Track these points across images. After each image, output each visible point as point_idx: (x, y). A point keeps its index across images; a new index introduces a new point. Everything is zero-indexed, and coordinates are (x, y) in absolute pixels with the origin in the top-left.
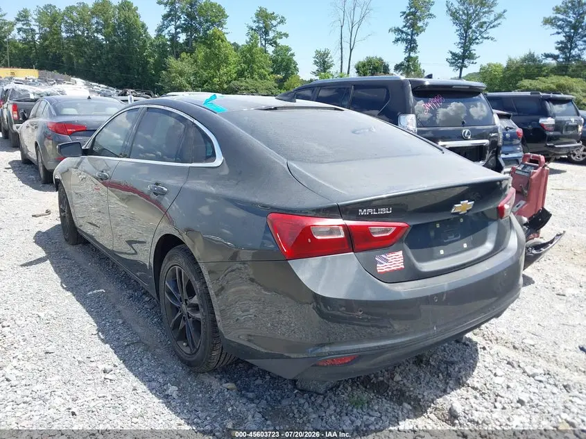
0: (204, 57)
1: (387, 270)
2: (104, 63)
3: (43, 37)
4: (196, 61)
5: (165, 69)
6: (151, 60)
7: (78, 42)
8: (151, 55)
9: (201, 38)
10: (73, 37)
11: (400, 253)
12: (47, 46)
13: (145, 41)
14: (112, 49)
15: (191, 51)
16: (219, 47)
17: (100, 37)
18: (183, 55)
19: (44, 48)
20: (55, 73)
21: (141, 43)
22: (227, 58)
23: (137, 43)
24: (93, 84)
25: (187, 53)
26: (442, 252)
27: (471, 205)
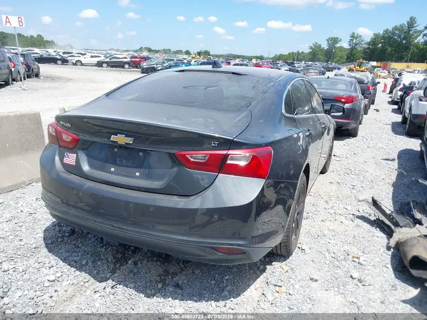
26: (113, 169)
27: (129, 140)
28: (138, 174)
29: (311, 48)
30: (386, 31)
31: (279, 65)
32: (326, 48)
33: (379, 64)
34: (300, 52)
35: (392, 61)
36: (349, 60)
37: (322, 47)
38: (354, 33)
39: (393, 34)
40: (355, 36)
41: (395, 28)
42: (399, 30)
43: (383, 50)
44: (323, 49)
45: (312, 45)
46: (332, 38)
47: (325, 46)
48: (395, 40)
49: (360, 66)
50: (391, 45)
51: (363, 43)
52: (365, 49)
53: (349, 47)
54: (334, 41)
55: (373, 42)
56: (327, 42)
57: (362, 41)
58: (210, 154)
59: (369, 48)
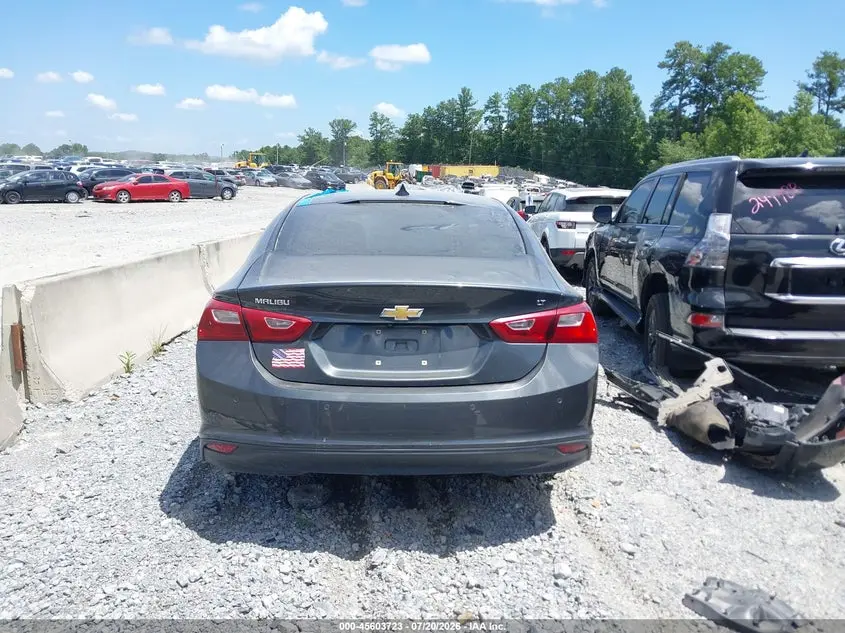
0: (716, 136)
1: (284, 366)
2: (579, 153)
3: (511, 126)
4: (704, 144)
5: (656, 158)
6: (641, 146)
7: (551, 129)
8: (642, 139)
9: (718, 109)
10: (545, 123)
11: (302, 351)
12: (514, 136)
13: (635, 121)
14: (591, 134)
15: (700, 130)
16: (742, 121)
17: (579, 119)
18: (686, 136)
19: (510, 138)
20: (518, 169)
21: (629, 124)
22: (754, 135)
23: (625, 125)
24: (559, 181)
25: (691, 133)
26: (379, 363)
27: (417, 312)
28: (424, 363)
29: (303, 139)
30: (428, 111)
31: (256, 173)
32: (331, 138)
33: (426, 169)
34: (282, 146)
35: (445, 163)
36: (374, 161)
37: (324, 136)
38: (375, 113)
39: (441, 116)
40: (379, 118)
41: (442, 106)
42: (447, 110)
43: (428, 145)
44: (325, 142)
45: (303, 134)
46: (339, 121)
47: (328, 135)
48: (443, 128)
49: (393, 172)
50: (440, 137)
51: (394, 130)
52: (399, 141)
53: (372, 138)
54: (343, 127)
55: (411, 129)
56: (330, 128)
57: (392, 128)
58: (536, 318)
59: (404, 140)
